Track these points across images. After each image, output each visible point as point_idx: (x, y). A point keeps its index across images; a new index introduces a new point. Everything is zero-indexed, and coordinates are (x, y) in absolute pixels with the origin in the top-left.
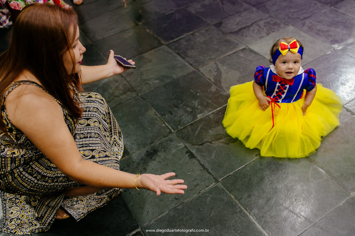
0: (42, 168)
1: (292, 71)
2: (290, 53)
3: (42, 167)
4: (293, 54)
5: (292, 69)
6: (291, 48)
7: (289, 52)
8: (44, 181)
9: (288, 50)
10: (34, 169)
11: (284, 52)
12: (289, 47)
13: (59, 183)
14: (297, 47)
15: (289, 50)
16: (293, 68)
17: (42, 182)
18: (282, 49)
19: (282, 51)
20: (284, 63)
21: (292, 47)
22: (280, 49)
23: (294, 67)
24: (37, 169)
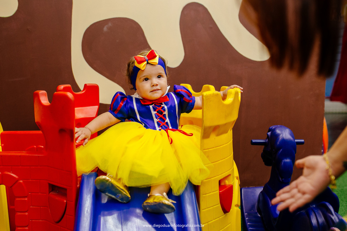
1: (158, 87)
2: (149, 66)
4: (153, 66)
6: (149, 59)
9: (146, 62)
12: (147, 58)
15: (148, 63)
20: (146, 79)
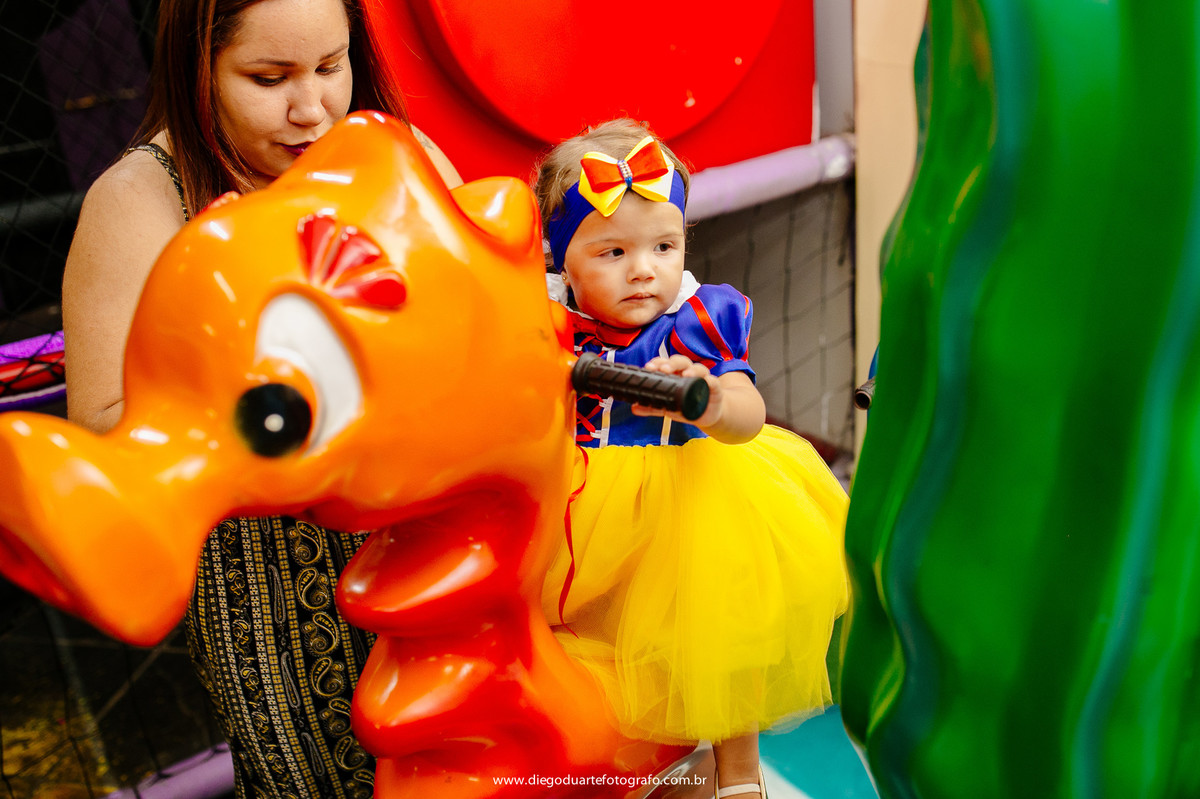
0: (265, 611)
3: (267, 609)
5: (651, 278)
7: (630, 196)
8: (237, 656)
10: (250, 596)
11: (607, 202)
12: (627, 172)
13: (250, 714)
14: (665, 171)
15: (629, 190)
16: (653, 274)
17: (234, 653)
18: (599, 188)
19: (595, 195)
21: (644, 171)
22: (585, 188)
23: (655, 268)
24: (255, 602)
